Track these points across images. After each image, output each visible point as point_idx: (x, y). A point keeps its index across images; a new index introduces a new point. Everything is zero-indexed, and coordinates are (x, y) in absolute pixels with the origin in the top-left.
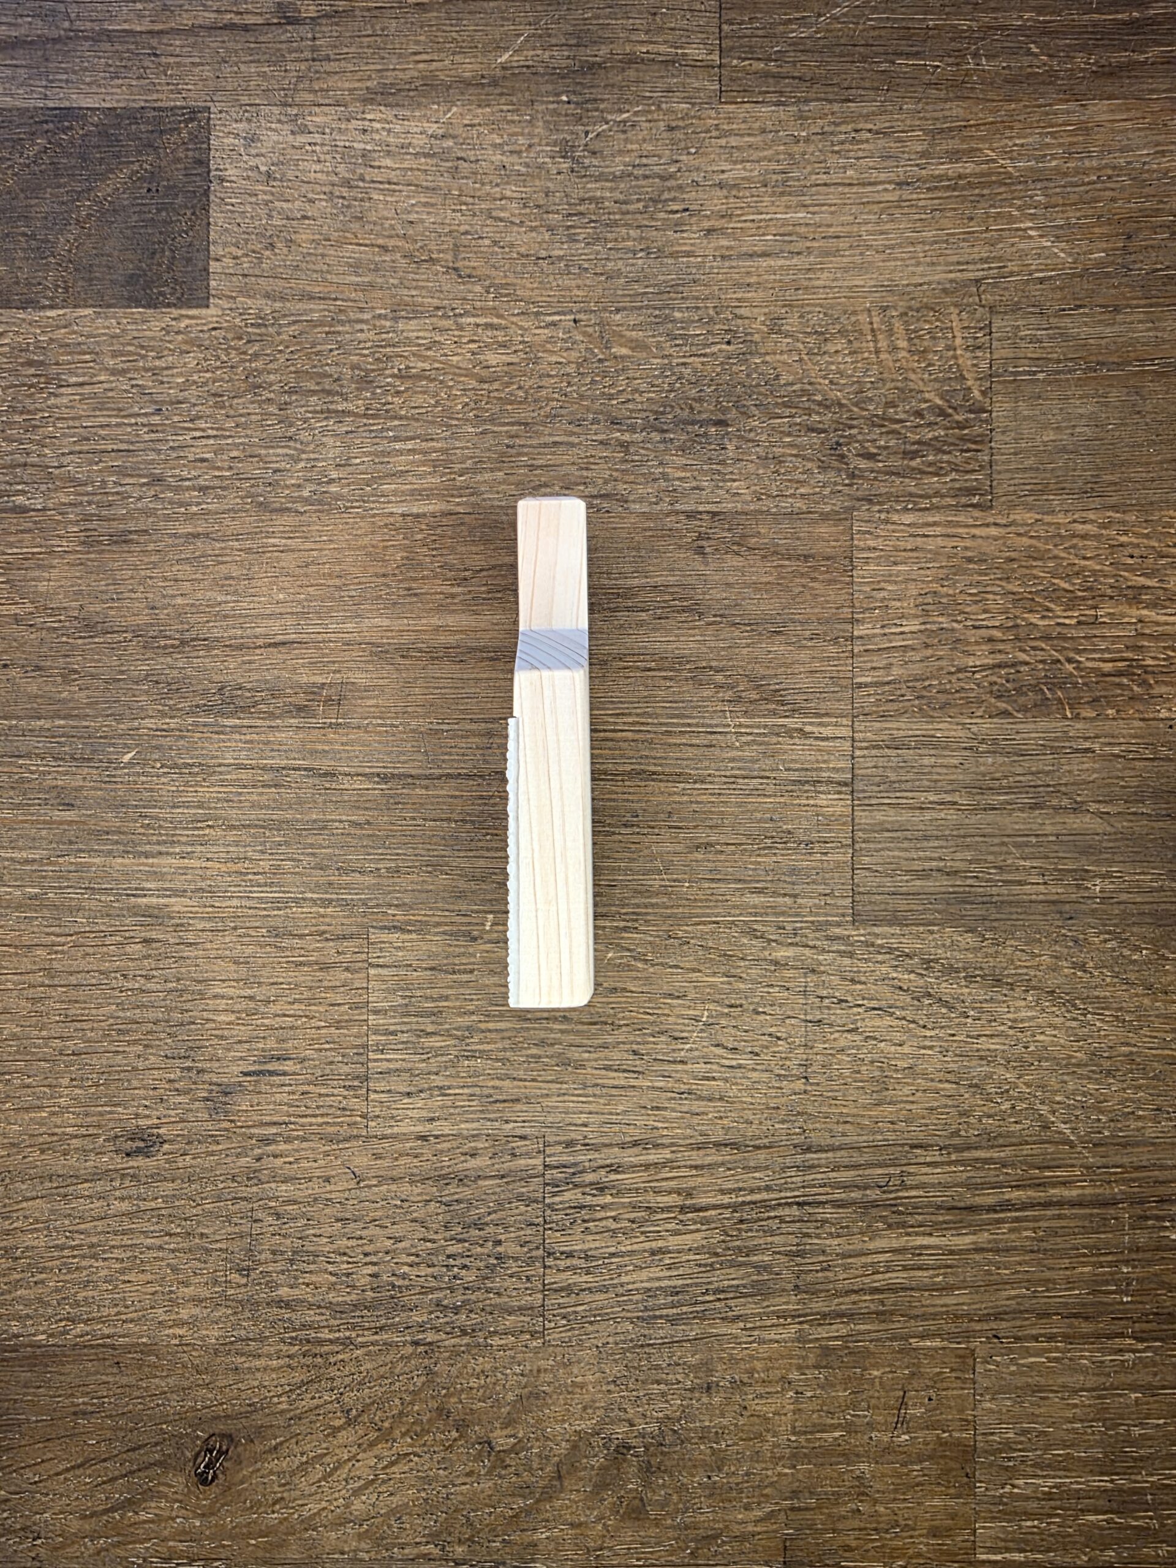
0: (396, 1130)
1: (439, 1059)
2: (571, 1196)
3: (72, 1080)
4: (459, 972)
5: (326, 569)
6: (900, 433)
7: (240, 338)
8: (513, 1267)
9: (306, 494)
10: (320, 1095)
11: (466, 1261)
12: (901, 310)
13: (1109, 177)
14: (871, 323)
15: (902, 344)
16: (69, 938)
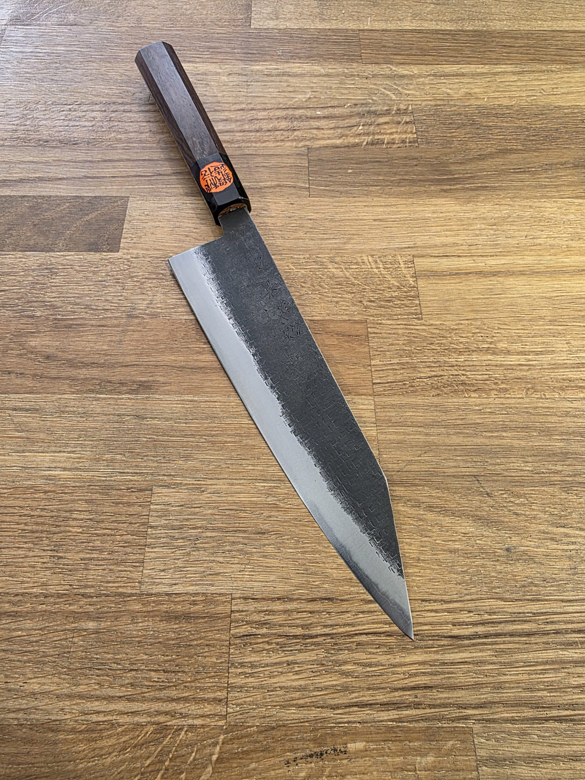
0: (156, 591)
4: (195, 507)
7: (129, 262)
10: (119, 571)
12: (379, 256)
14: (368, 260)
15: (381, 266)
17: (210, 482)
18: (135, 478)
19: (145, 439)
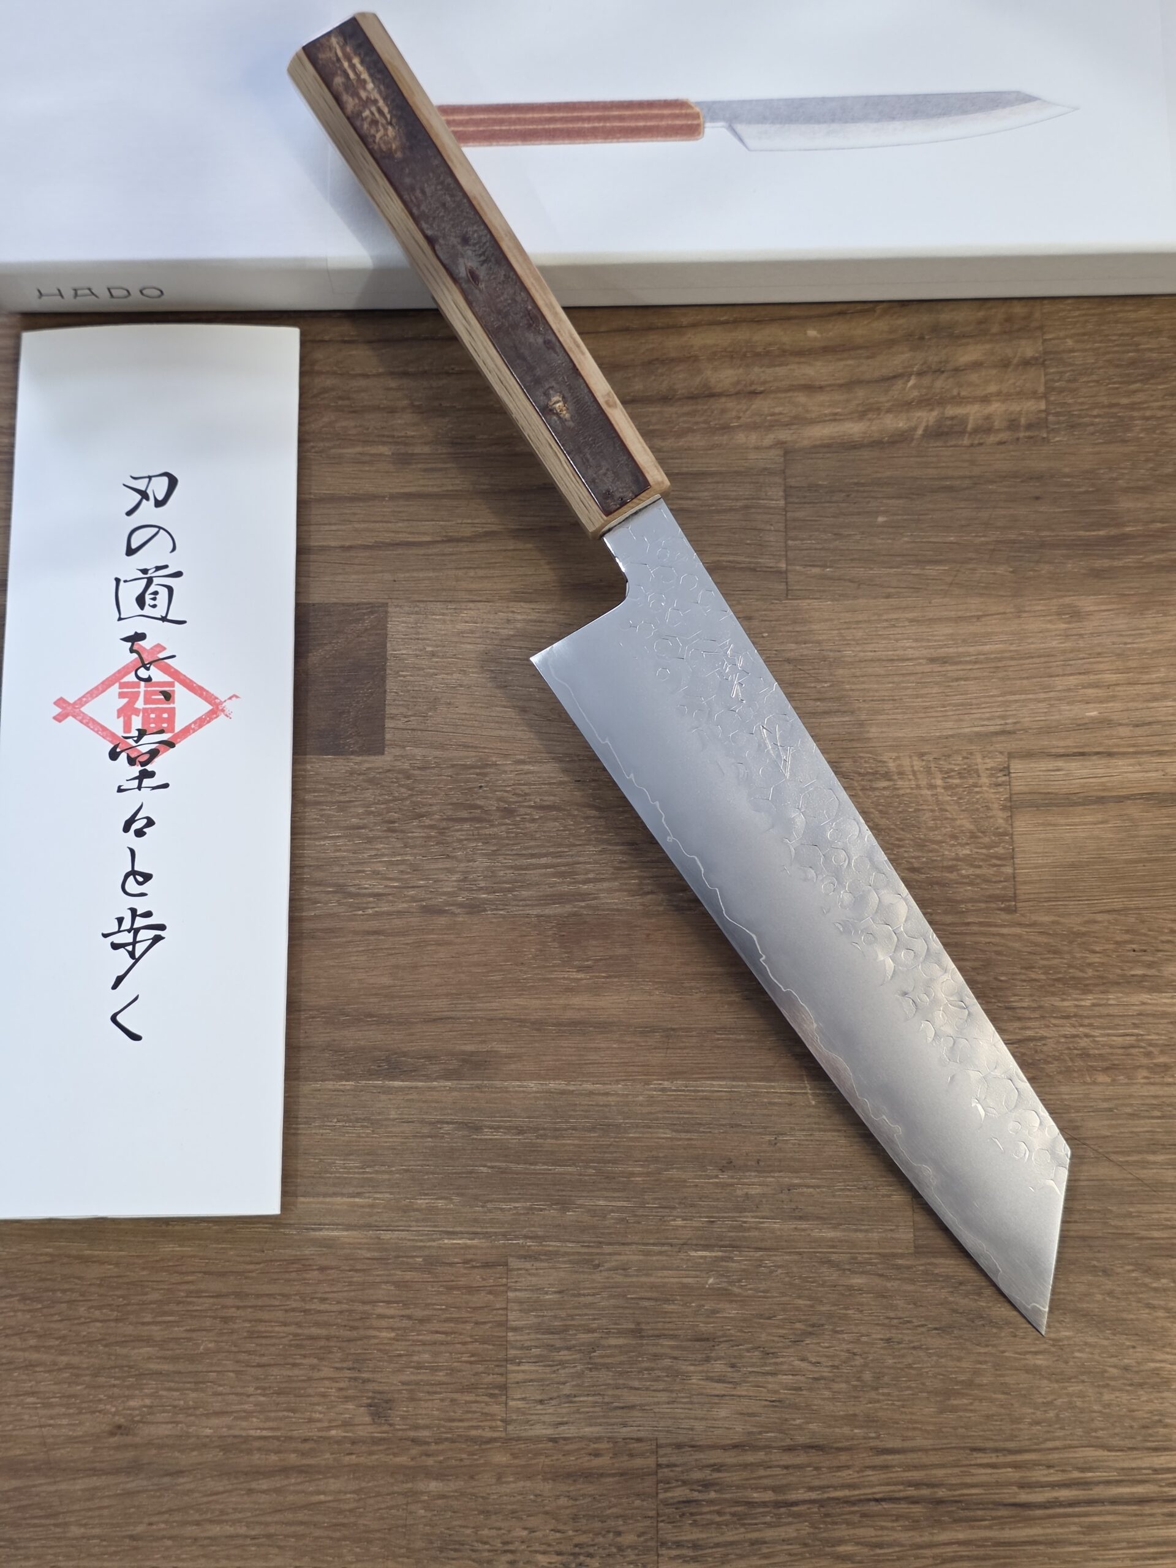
0: (531, 1433)
1: (567, 1370)
2: (680, 1493)
3: (257, 1388)
4: (584, 1295)
5: (476, 958)
6: (937, 851)
7: (408, 778)
8: (631, 1555)
9: (460, 899)
10: (467, 1402)
11: (591, 1550)
12: (935, 756)
13: (1099, 654)
14: (912, 766)
15: (939, 782)
16: (258, 1266)
17: (607, 1249)
18: (475, 1242)
19: (484, 1170)
